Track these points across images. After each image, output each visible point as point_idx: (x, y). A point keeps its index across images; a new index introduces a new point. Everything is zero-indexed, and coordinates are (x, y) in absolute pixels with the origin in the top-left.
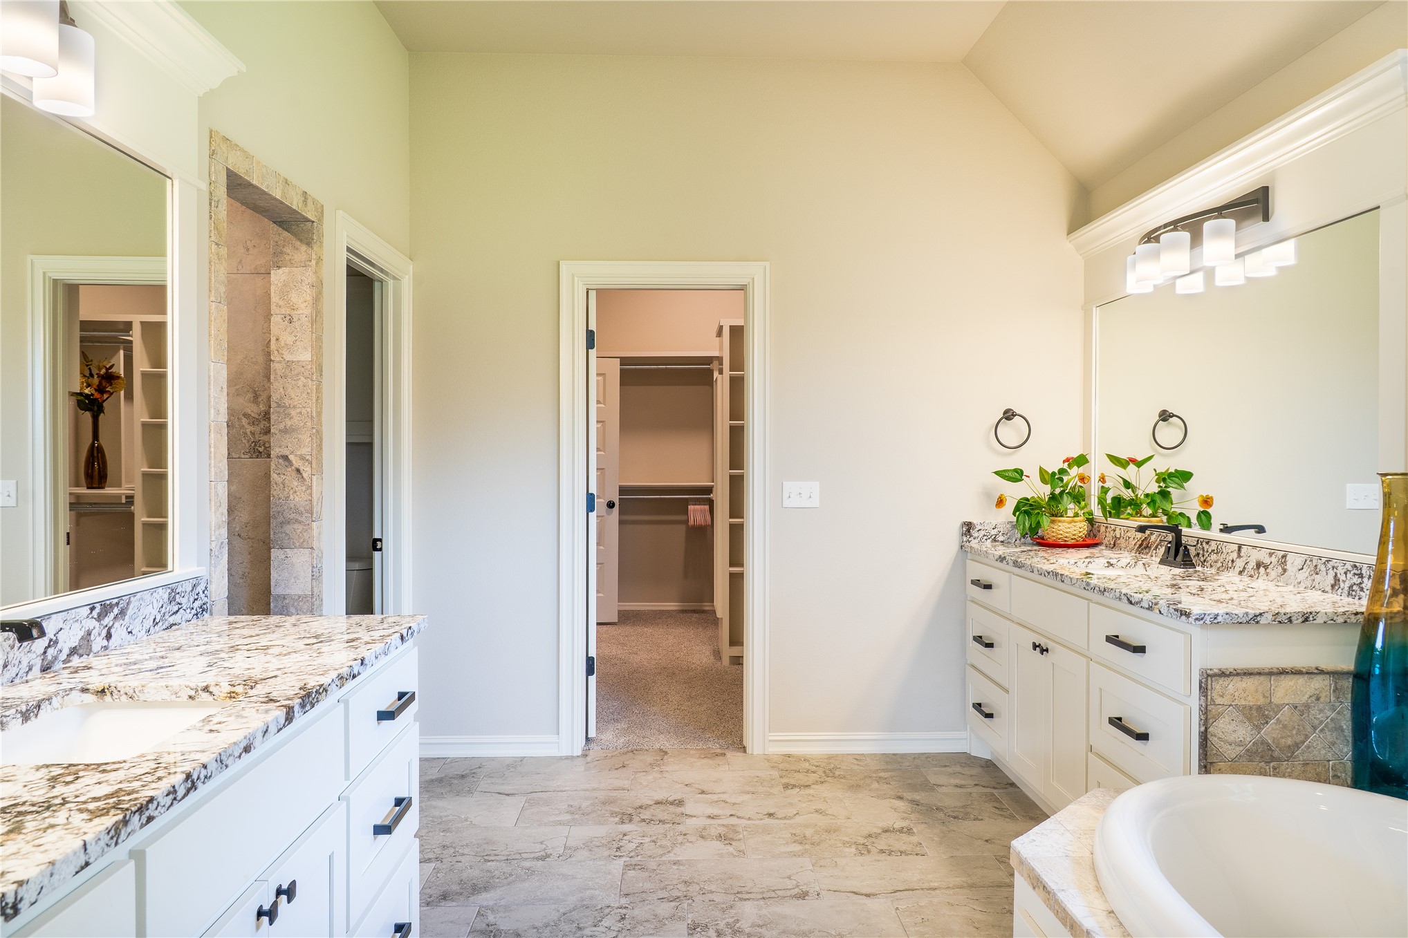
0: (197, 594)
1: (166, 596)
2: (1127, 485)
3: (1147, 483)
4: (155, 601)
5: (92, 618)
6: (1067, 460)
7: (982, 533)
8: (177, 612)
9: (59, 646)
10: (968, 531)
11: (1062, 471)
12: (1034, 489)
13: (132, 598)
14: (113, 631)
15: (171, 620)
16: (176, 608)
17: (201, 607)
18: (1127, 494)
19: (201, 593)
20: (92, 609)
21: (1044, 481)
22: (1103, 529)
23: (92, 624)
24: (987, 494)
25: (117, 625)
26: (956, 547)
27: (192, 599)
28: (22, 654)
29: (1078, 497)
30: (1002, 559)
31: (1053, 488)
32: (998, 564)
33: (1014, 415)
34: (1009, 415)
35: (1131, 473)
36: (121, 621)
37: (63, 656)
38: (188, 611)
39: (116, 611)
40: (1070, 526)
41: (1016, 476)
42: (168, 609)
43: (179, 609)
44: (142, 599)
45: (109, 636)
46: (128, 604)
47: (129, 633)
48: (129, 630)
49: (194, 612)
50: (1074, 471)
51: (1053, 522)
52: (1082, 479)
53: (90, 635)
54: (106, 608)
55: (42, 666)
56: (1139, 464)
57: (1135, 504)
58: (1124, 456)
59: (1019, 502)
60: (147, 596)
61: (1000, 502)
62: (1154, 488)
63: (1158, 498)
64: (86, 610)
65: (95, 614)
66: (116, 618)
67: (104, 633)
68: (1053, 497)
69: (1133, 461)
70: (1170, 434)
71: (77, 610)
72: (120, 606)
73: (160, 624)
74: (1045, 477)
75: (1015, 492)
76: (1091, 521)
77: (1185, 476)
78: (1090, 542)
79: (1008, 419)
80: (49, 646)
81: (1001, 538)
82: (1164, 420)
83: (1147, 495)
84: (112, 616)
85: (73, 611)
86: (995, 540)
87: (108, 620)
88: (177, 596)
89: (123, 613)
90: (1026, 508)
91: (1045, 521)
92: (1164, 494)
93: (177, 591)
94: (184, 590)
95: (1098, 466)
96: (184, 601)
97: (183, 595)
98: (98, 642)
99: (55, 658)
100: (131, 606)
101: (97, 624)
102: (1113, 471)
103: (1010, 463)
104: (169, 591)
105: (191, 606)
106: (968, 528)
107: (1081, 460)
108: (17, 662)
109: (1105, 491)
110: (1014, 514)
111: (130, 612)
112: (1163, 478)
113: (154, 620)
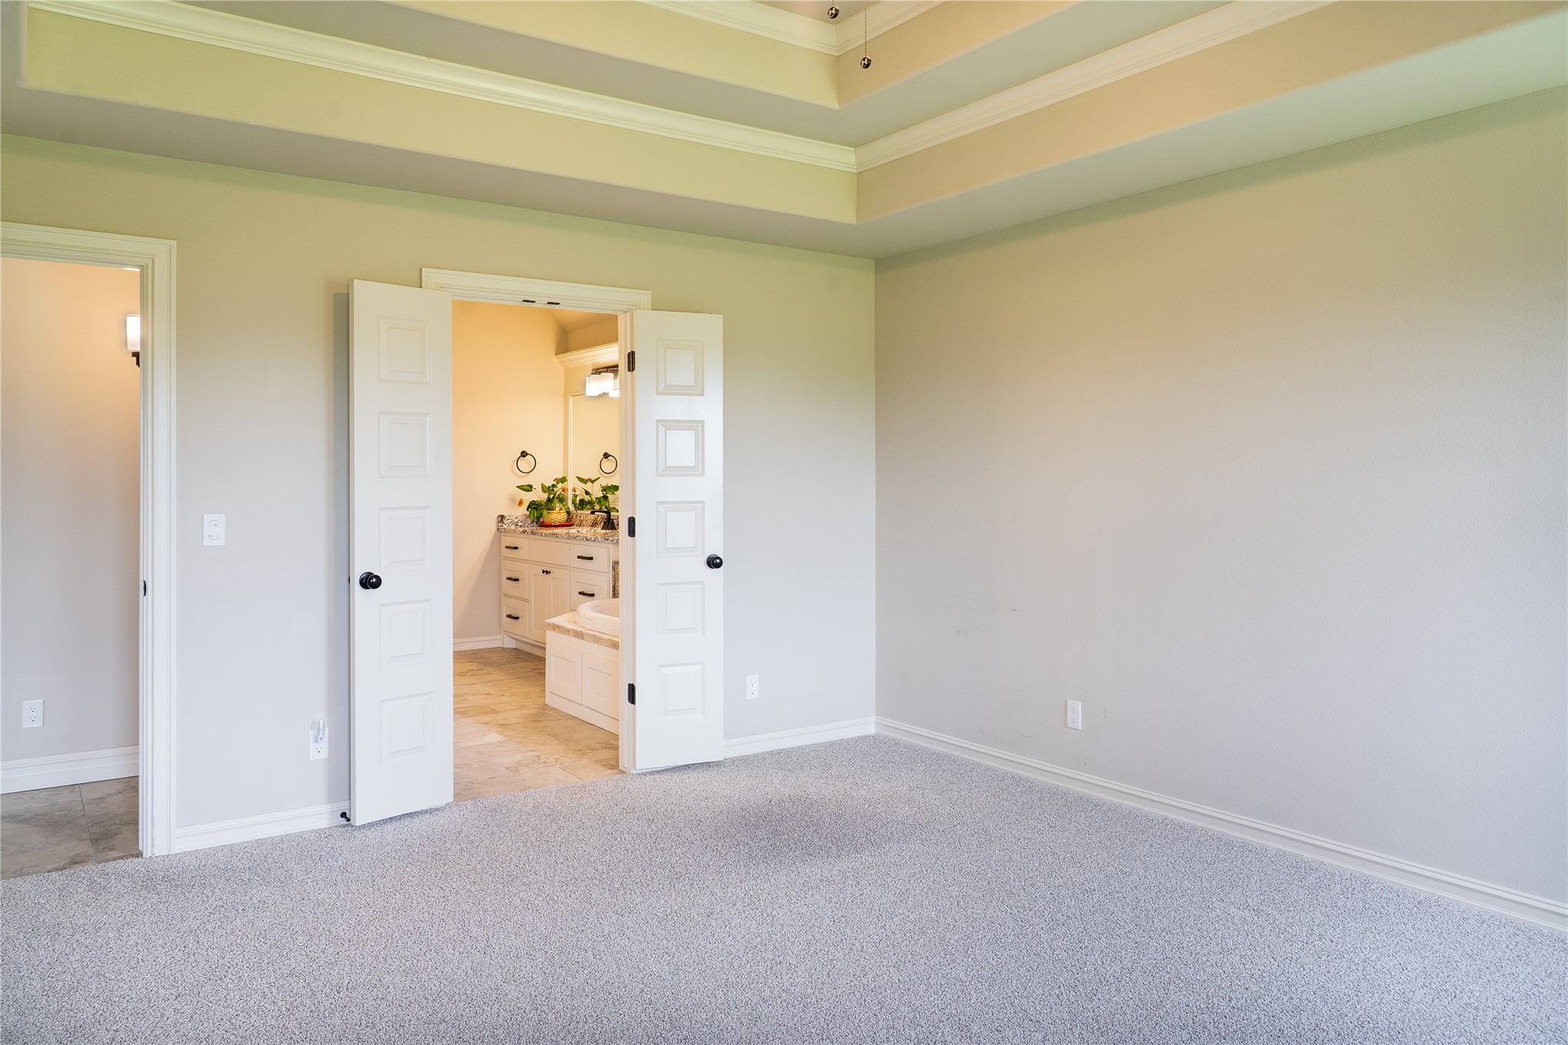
2: (587, 493)
3: (596, 492)
6: (556, 480)
7: (510, 521)
10: (502, 520)
11: (553, 486)
12: (539, 496)
18: (587, 498)
21: (544, 491)
22: (574, 517)
24: (513, 500)
26: (495, 530)
29: (562, 500)
30: (524, 532)
31: (549, 495)
32: (522, 535)
33: (527, 454)
34: (524, 454)
35: (589, 486)
40: (557, 515)
41: (529, 488)
50: (560, 486)
51: (549, 513)
52: (563, 490)
56: (593, 482)
57: (590, 503)
58: (585, 477)
59: (530, 503)
61: (521, 503)
62: (600, 495)
63: (602, 500)
68: (549, 500)
69: (590, 480)
70: (608, 465)
74: (544, 489)
75: (529, 497)
76: (568, 513)
77: (616, 488)
78: (568, 524)
79: (524, 456)
81: (520, 524)
82: (606, 458)
83: (597, 498)
86: (516, 525)
90: (534, 506)
91: (545, 512)
92: (605, 498)
95: (572, 483)
102: (580, 486)
103: (525, 482)
106: (502, 517)
107: (563, 480)
109: (576, 496)
110: (528, 510)
112: (605, 489)
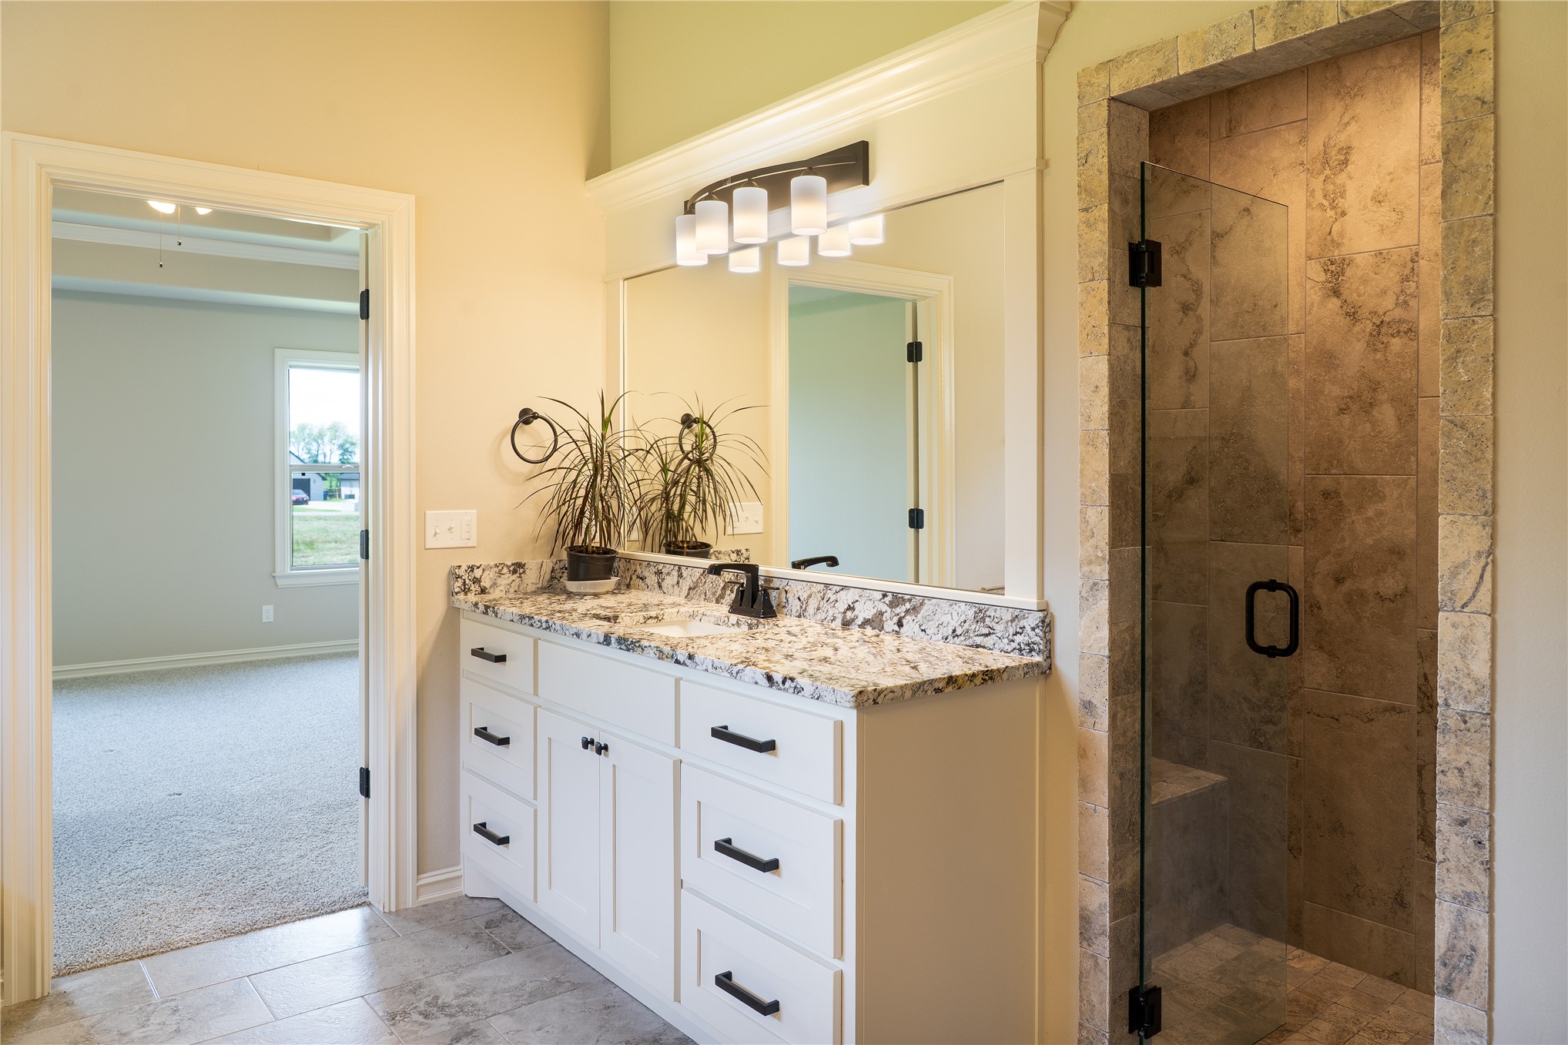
0: (1021, 628)
1: (971, 613)
4: (955, 614)
5: (884, 602)
8: (987, 635)
9: (856, 613)
13: (926, 601)
14: (904, 621)
15: (979, 640)
16: (986, 631)
17: (1028, 645)
19: (1028, 629)
20: (885, 596)
23: (884, 608)
25: (908, 617)
27: (1011, 631)
28: (829, 607)
36: (913, 617)
37: (859, 621)
38: (1006, 641)
39: (908, 606)
42: (973, 627)
43: (990, 634)
44: (939, 606)
45: (900, 624)
46: (921, 604)
47: (922, 630)
48: (922, 628)
49: (1014, 645)
53: (882, 615)
54: (897, 600)
55: (843, 620)
60: (945, 605)
64: (879, 595)
65: (887, 600)
66: (907, 611)
67: (896, 619)
71: (871, 592)
72: (913, 603)
73: (962, 638)
80: (848, 609)
84: (904, 608)
85: (868, 591)
87: (901, 610)
88: (987, 619)
89: (915, 610)
93: (988, 613)
94: (998, 616)
96: (999, 628)
97: (996, 620)
98: (890, 625)
99: (853, 620)
100: (925, 608)
101: (889, 610)
104: (974, 609)
105: (1011, 637)
108: (825, 610)
111: (924, 611)
113: (954, 631)
